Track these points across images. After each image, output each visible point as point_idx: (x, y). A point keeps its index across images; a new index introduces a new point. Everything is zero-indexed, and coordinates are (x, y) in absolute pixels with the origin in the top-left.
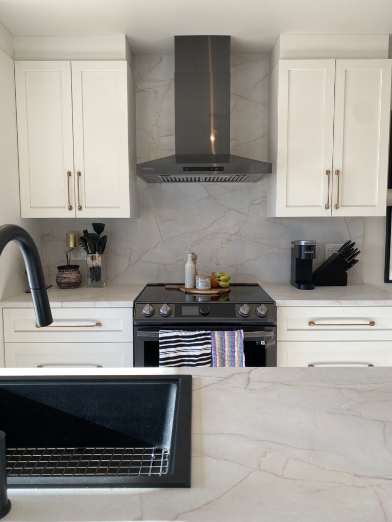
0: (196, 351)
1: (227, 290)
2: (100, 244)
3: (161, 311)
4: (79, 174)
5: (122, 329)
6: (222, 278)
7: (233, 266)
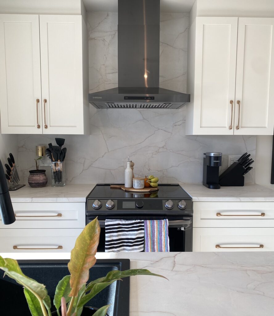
0: (133, 235)
1: (156, 189)
2: (61, 153)
3: (107, 205)
4: (45, 101)
5: (77, 218)
6: (152, 180)
7: (160, 171)
